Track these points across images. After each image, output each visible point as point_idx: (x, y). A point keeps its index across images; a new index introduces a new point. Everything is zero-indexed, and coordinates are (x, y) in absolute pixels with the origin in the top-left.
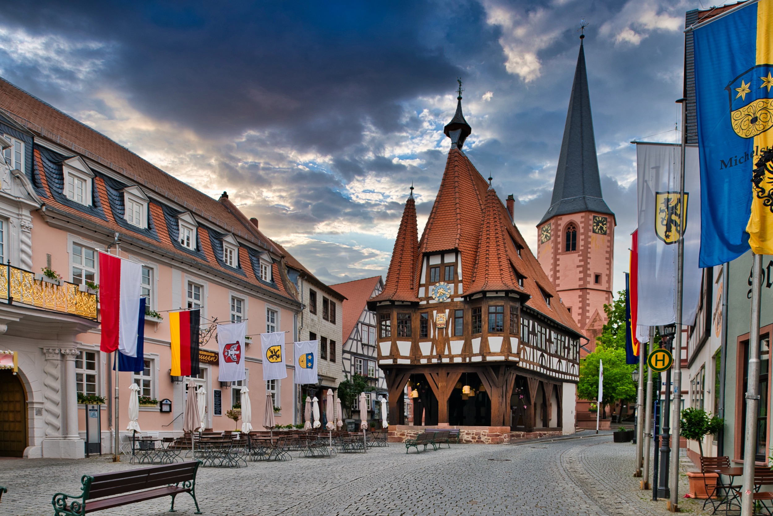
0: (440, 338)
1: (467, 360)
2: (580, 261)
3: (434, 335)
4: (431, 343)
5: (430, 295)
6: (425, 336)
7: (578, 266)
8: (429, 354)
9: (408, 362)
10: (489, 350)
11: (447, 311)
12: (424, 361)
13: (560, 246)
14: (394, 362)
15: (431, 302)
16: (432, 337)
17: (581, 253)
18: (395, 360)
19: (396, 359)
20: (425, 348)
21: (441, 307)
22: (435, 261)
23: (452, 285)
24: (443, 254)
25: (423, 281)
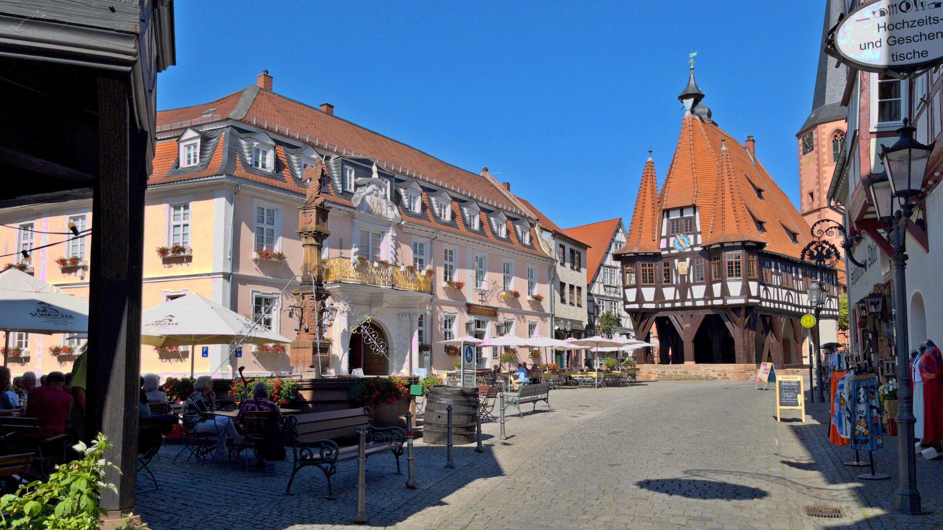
0: (682, 283)
1: (709, 303)
3: (677, 281)
4: (673, 289)
5: (670, 246)
6: (668, 282)
8: (672, 299)
9: (653, 306)
10: (729, 294)
11: (688, 260)
12: (668, 305)
13: (825, 157)
14: (639, 307)
15: (672, 252)
16: (674, 283)
18: (640, 305)
19: (642, 304)
21: (682, 256)
22: (675, 216)
23: (691, 237)
24: (682, 209)
25: (664, 233)
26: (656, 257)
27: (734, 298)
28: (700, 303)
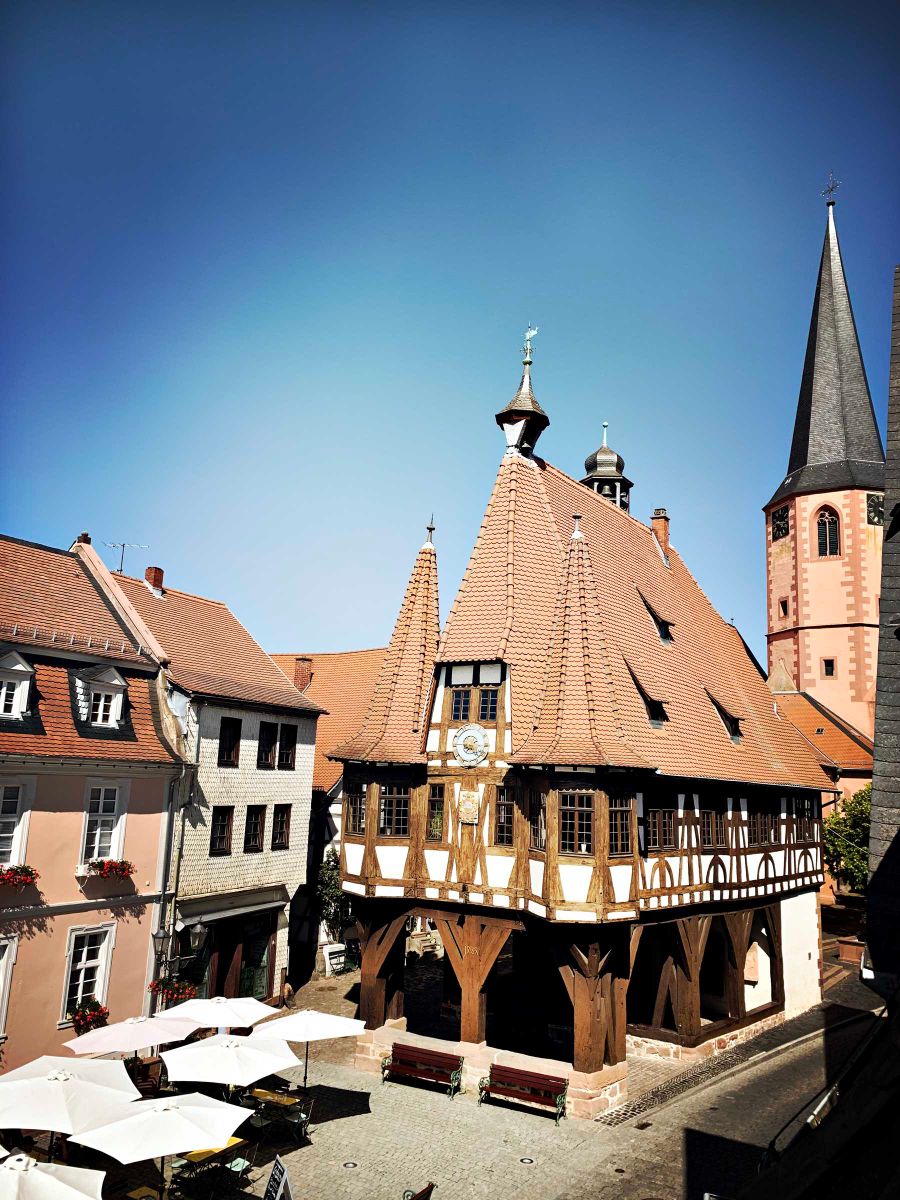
0: (466, 843)
1: (521, 906)
3: (455, 839)
4: (446, 854)
5: (449, 748)
6: (435, 839)
8: (442, 879)
9: (398, 892)
10: (561, 895)
11: (482, 787)
12: (432, 894)
13: (807, 546)
14: (367, 892)
15: (451, 763)
16: (450, 841)
17: (848, 559)
18: (370, 887)
19: (373, 886)
20: (436, 862)
21: (470, 775)
22: (462, 676)
23: (492, 733)
24: (477, 665)
25: (436, 718)
26: (416, 774)
27: (573, 906)
28: (501, 901)
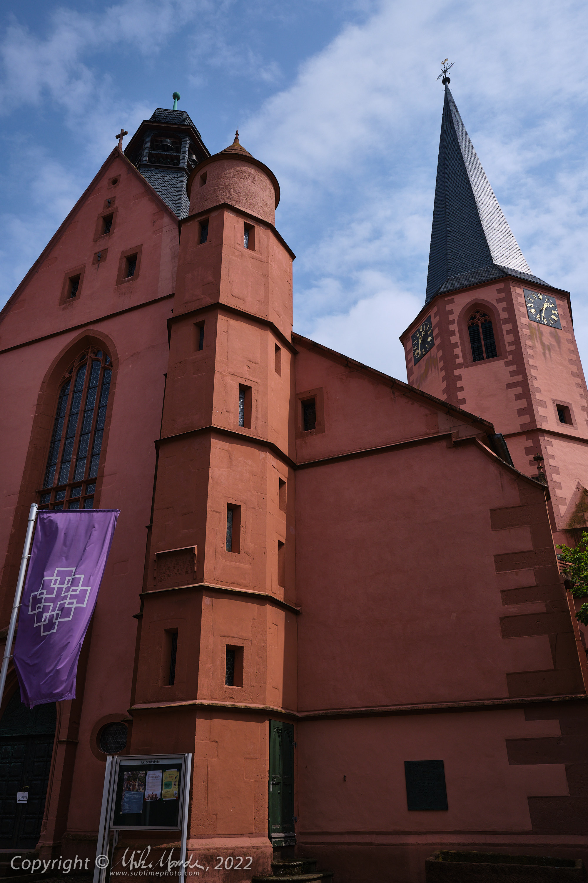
2: (512, 374)
7: (509, 386)
13: (458, 351)
17: (510, 358)
